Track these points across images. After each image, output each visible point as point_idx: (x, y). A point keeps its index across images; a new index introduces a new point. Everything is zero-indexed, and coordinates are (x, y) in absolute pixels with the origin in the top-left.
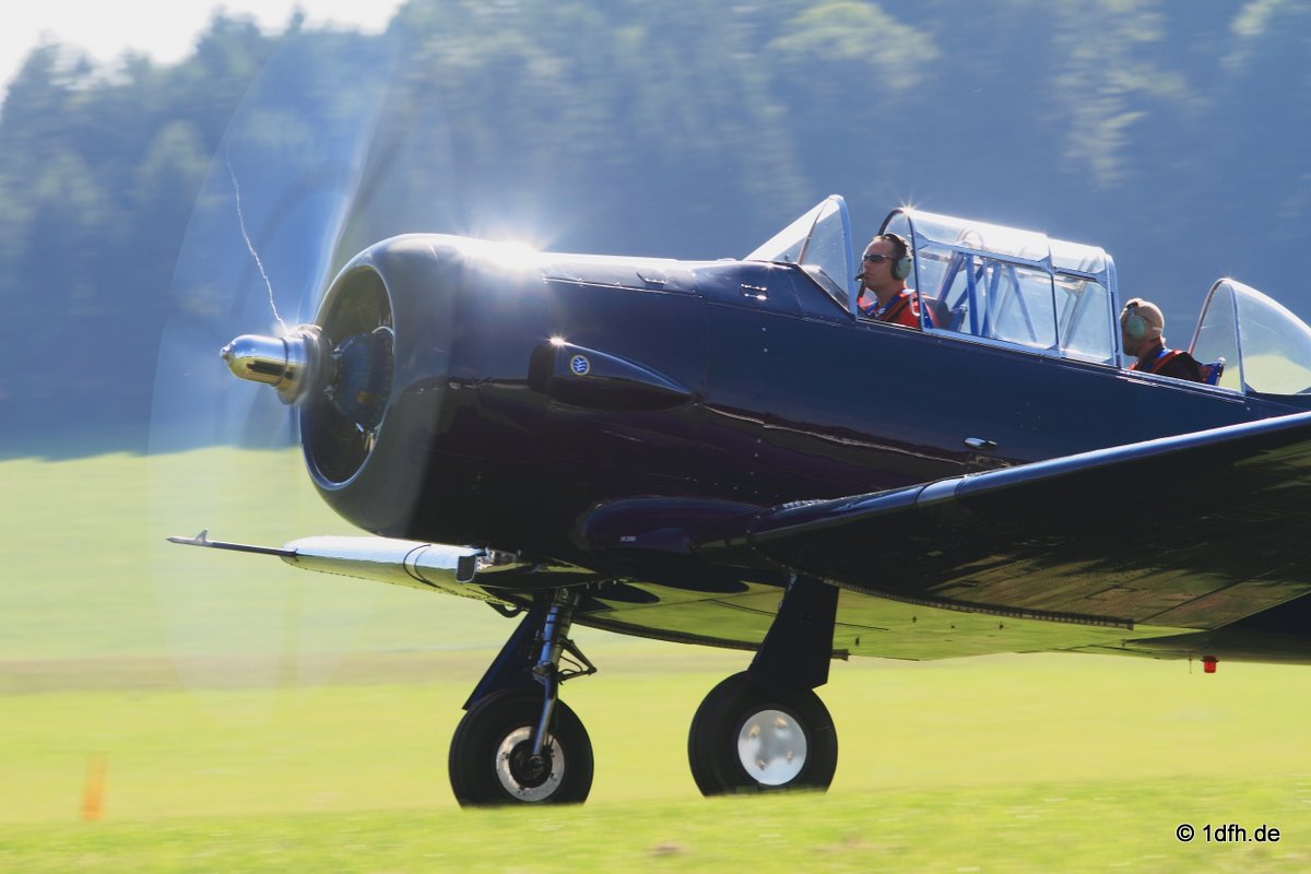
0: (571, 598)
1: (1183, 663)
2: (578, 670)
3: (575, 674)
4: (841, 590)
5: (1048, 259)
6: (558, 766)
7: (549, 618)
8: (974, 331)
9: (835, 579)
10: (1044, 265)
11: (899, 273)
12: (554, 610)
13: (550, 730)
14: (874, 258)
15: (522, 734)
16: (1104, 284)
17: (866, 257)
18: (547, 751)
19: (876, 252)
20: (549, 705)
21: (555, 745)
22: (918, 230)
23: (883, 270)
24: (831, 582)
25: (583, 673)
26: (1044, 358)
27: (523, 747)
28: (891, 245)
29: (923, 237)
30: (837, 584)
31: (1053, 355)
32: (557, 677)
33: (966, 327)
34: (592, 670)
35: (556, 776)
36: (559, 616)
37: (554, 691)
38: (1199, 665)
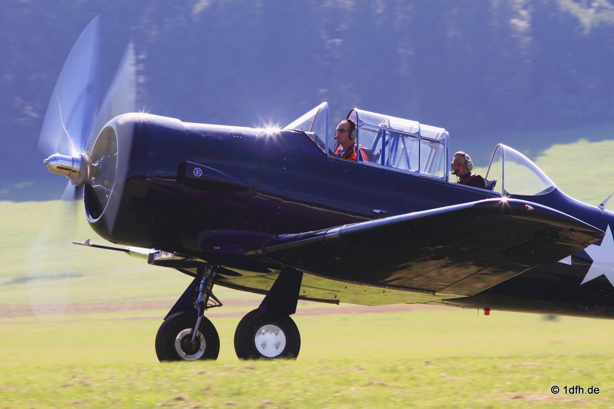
0: (212, 273)
1: (474, 311)
2: (214, 304)
3: (212, 306)
4: (304, 273)
5: (419, 133)
6: (203, 345)
7: (202, 281)
8: (383, 163)
9: (301, 268)
10: (416, 135)
11: (352, 137)
12: (204, 278)
13: (199, 329)
14: (341, 130)
15: (187, 331)
16: (444, 145)
17: (338, 130)
18: (198, 339)
19: (342, 128)
20: (199, 319)
21: (202, 337)
22: (360, 118)
23: (345, 135)
24: (299, 270)
25: (216, 306)
26: (412, 176)
27: (188, 337)
28: (349, 124)
29: (362, 122)
30: (302, 270)
31: (417, 175)
32: (204, 306)
33: (379, 162)
34: (221, 305)
35: (202, 349)
36: (207, 281)
37: (202, 312)
38: (482, 311)
